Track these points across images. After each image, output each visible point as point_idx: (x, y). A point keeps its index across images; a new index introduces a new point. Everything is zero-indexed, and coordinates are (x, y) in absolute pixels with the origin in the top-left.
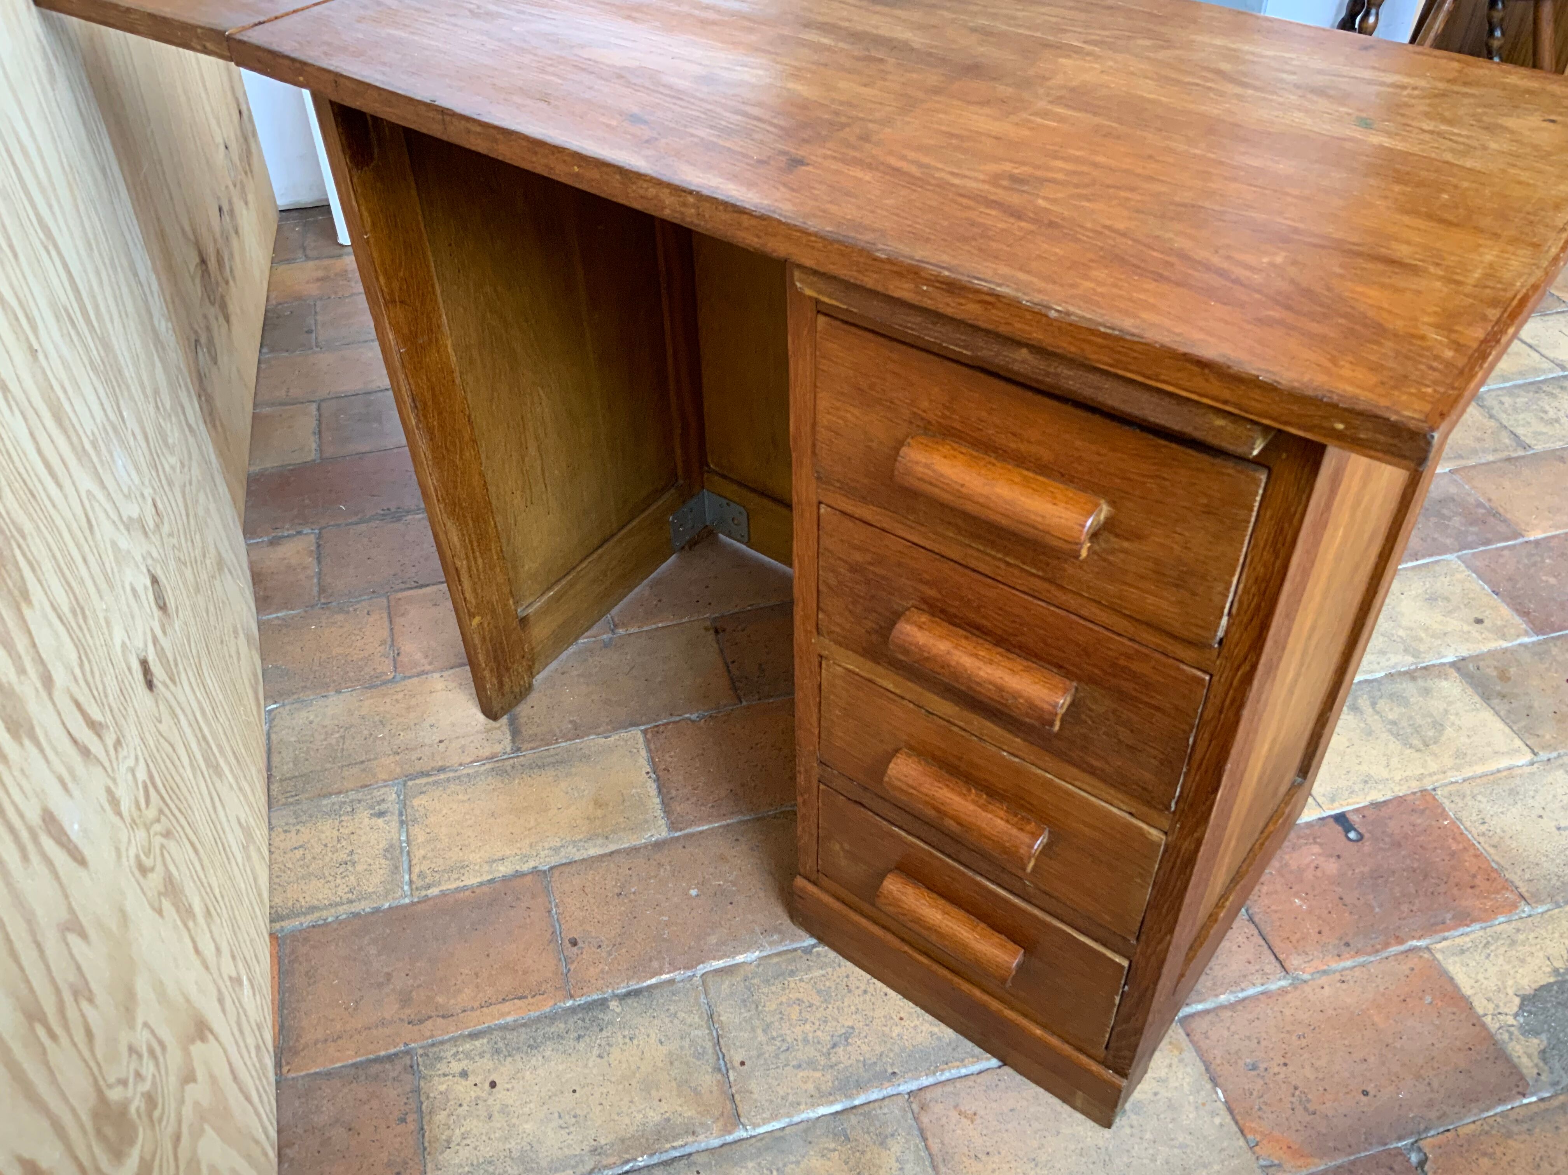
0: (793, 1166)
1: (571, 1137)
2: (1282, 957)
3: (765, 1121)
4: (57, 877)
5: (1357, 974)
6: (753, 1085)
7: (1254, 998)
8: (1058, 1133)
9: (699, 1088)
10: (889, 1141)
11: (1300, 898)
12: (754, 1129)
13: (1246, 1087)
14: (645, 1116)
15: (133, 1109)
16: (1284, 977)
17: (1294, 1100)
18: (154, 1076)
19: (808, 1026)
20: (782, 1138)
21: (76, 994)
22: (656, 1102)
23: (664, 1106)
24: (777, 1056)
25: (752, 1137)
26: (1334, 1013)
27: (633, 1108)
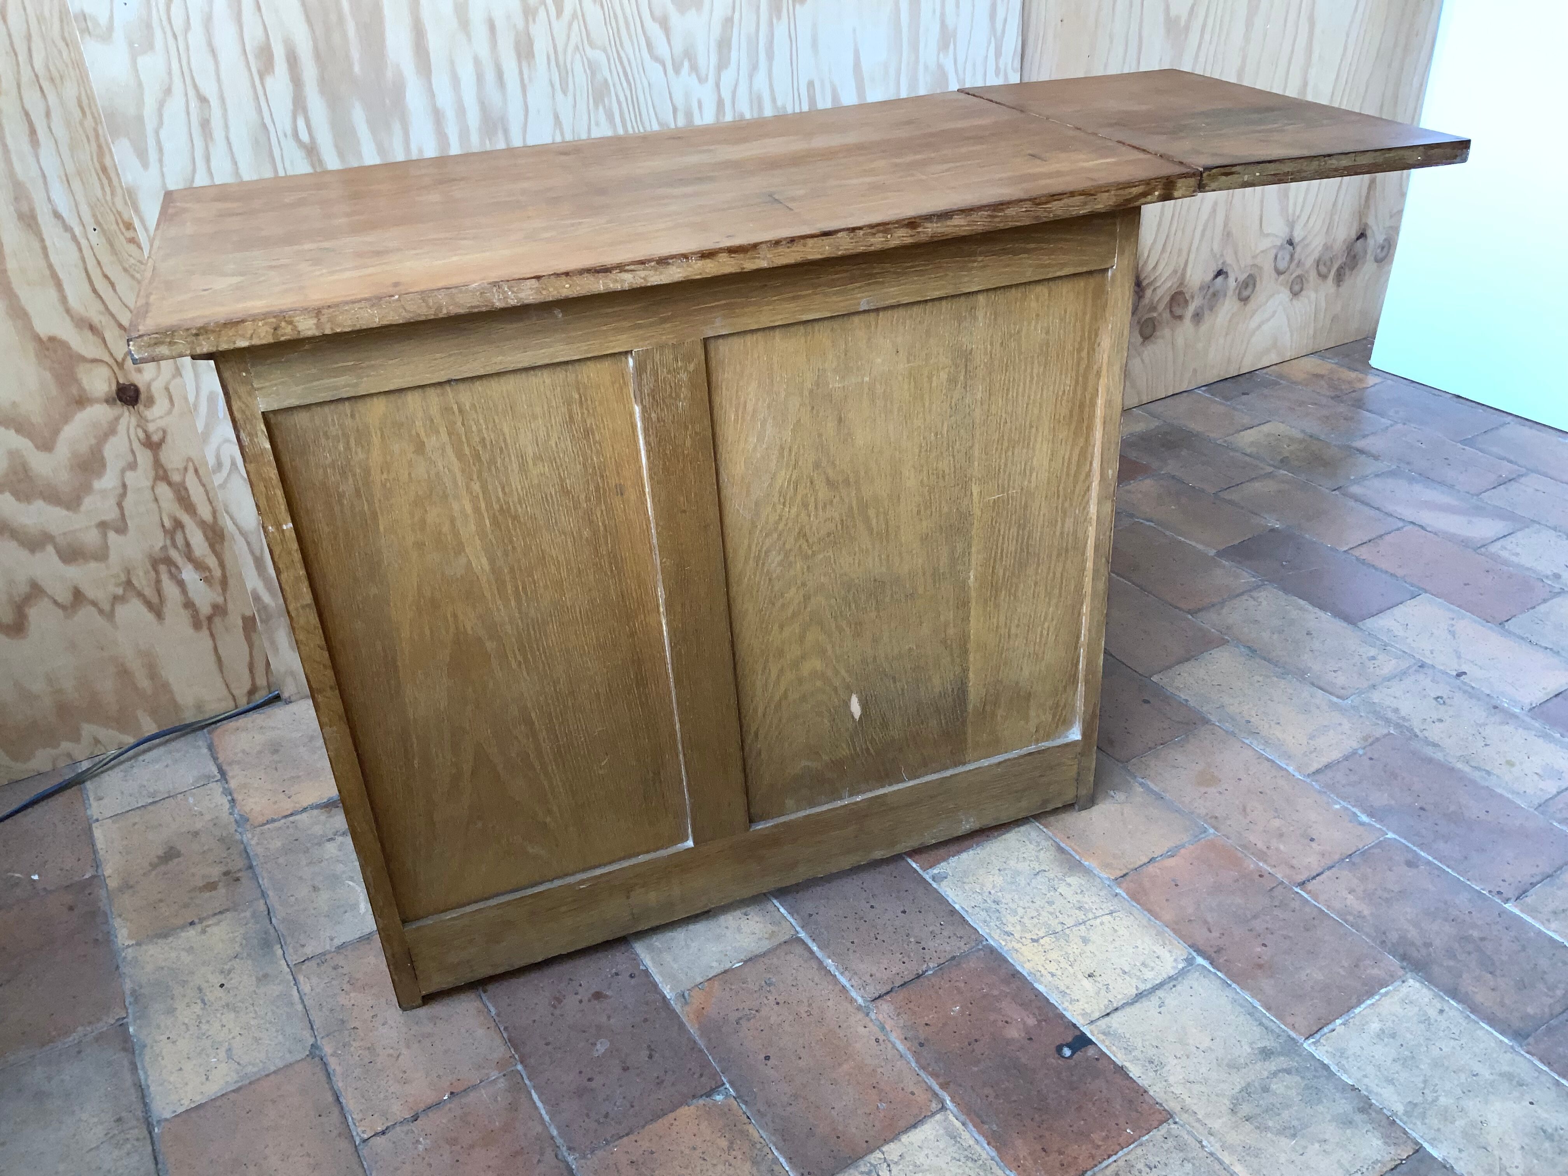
2: (888, 997)
5: (890, 1052)
7: (837, 982)
11: (961, 1010)
13: (749, 980)
16: (866, 1001)
17: (747, 1010)
26: (841, 1036)
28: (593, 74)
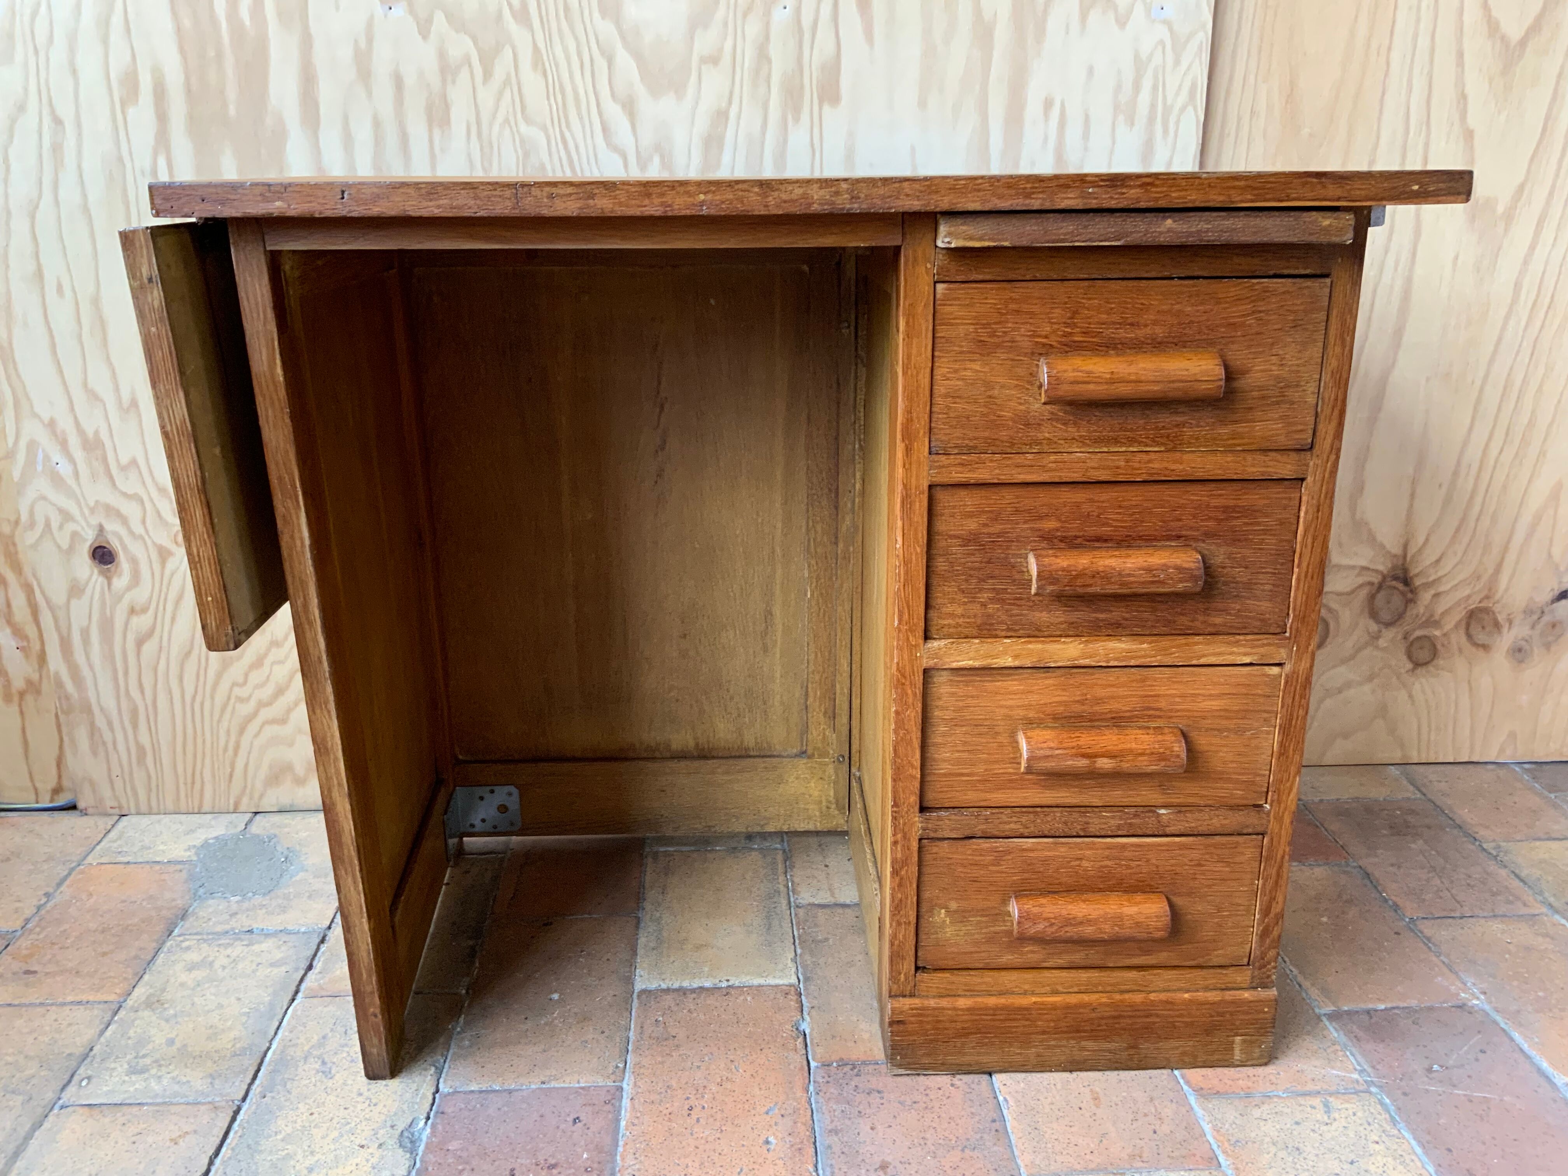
28: (526, 155)
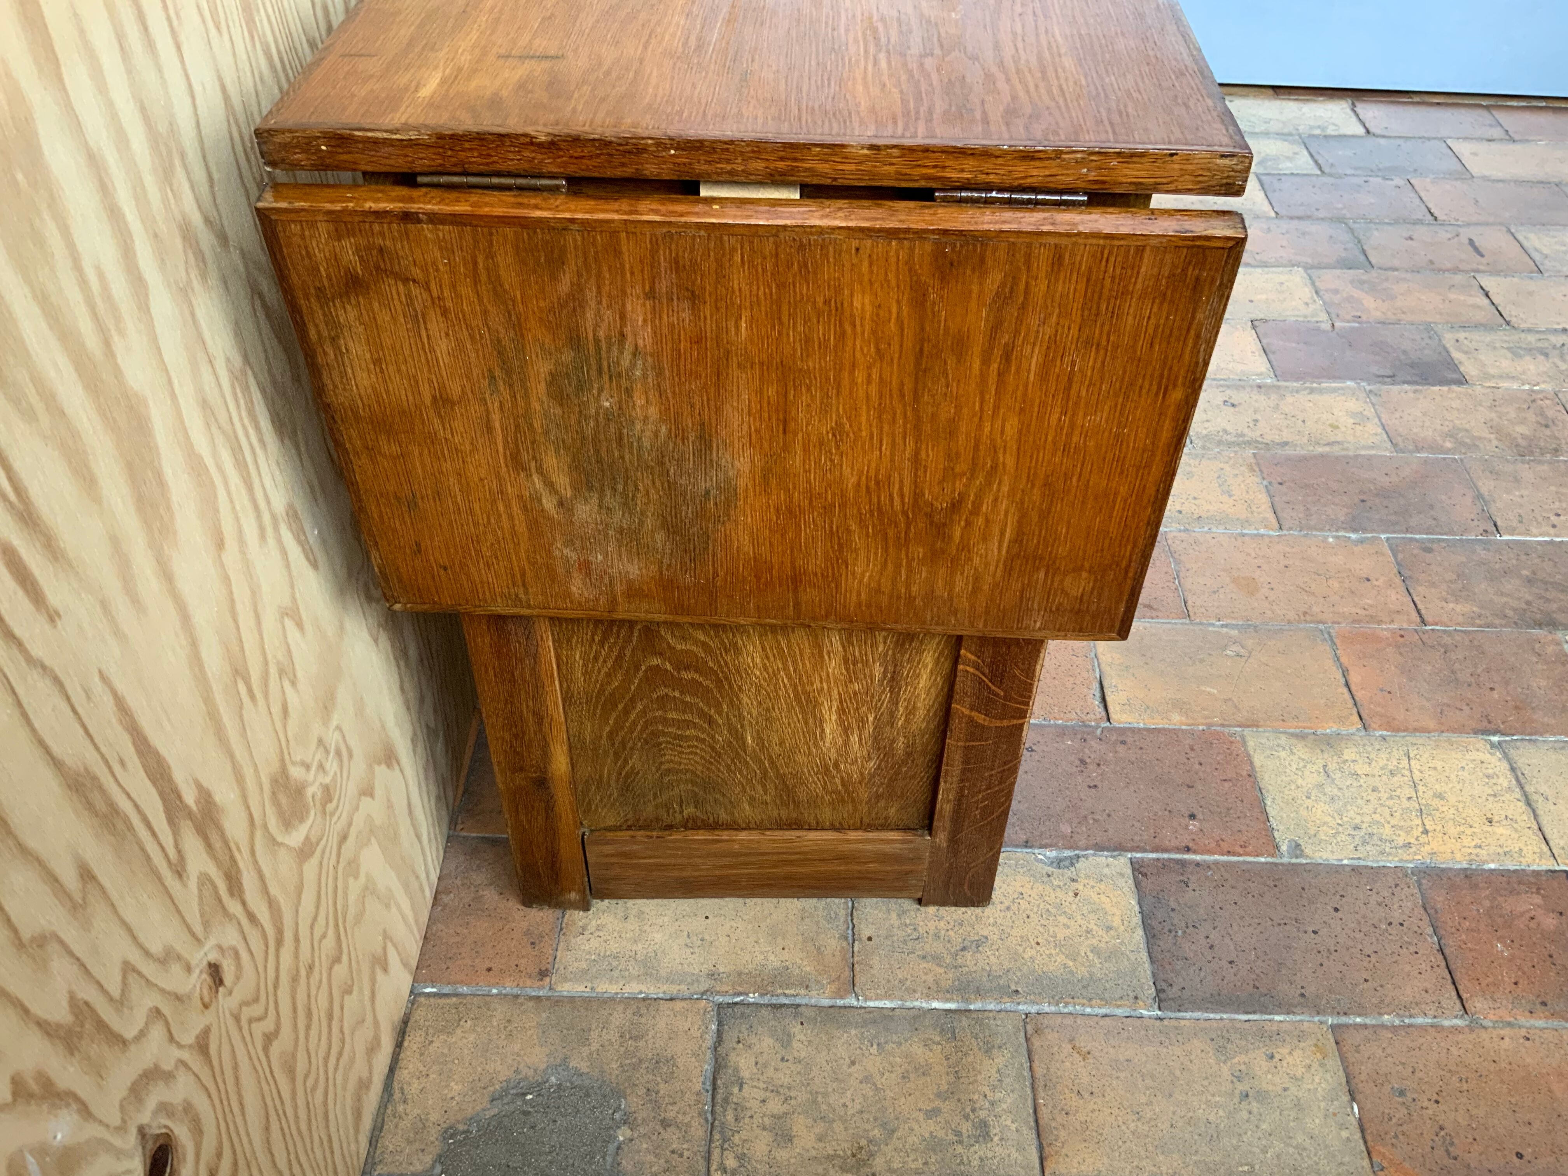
0: (894, 1046)
1: (693, 956)
2: (1465, 996)
3: (878, 998)
4: (288, 566)
5: (1545, 1036)
6: (875, 961)
7: (1422, 1028)
8: (1171, 1095)
9: (823, 949)
10: (995, 1051)
11: (1505, 945)
12: (866, 1000)
13: (1387, 1111)
14: (766, 958)
15: (310, 791)
16: (1462, 1016)
17: (1436, 1139)
18: (335, 774)
19: (942, 924)
20: (892, 1018)
21: (281, 672)
22: (779, 949)
23: (785, 955)
24: (905, 942)
25: (861, 1007)
26: (1508, 1067)
27: (757, 948)
